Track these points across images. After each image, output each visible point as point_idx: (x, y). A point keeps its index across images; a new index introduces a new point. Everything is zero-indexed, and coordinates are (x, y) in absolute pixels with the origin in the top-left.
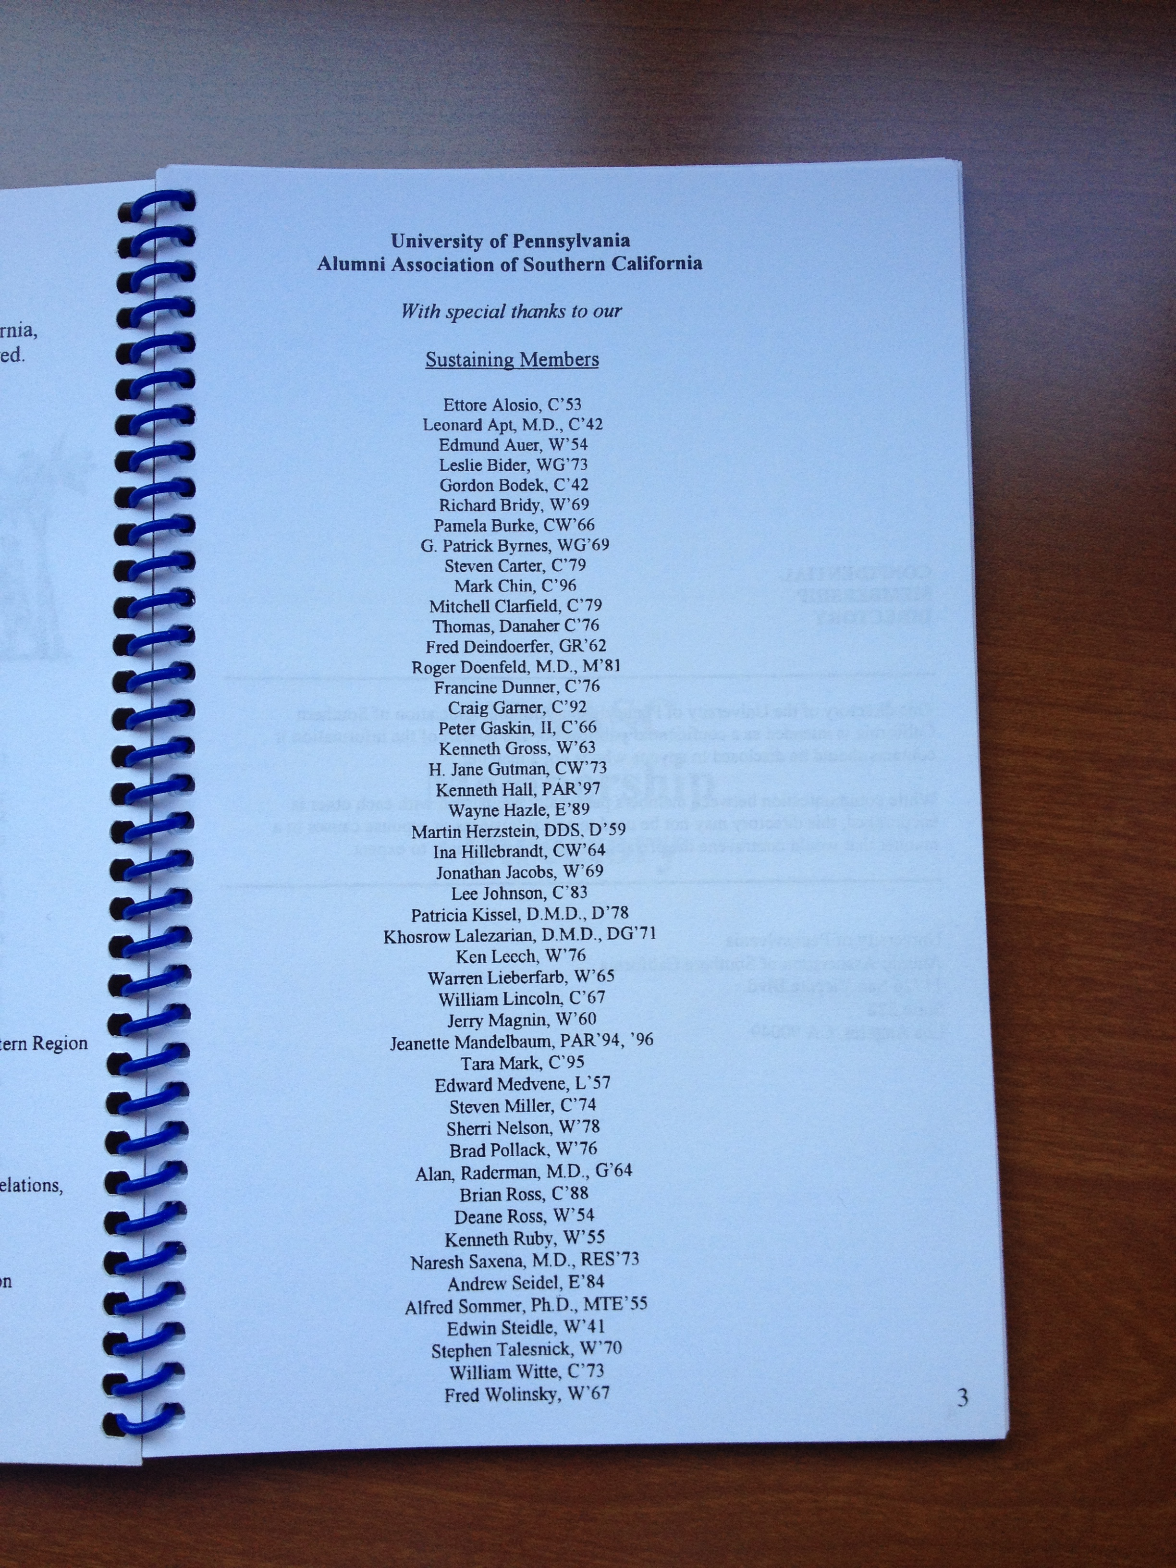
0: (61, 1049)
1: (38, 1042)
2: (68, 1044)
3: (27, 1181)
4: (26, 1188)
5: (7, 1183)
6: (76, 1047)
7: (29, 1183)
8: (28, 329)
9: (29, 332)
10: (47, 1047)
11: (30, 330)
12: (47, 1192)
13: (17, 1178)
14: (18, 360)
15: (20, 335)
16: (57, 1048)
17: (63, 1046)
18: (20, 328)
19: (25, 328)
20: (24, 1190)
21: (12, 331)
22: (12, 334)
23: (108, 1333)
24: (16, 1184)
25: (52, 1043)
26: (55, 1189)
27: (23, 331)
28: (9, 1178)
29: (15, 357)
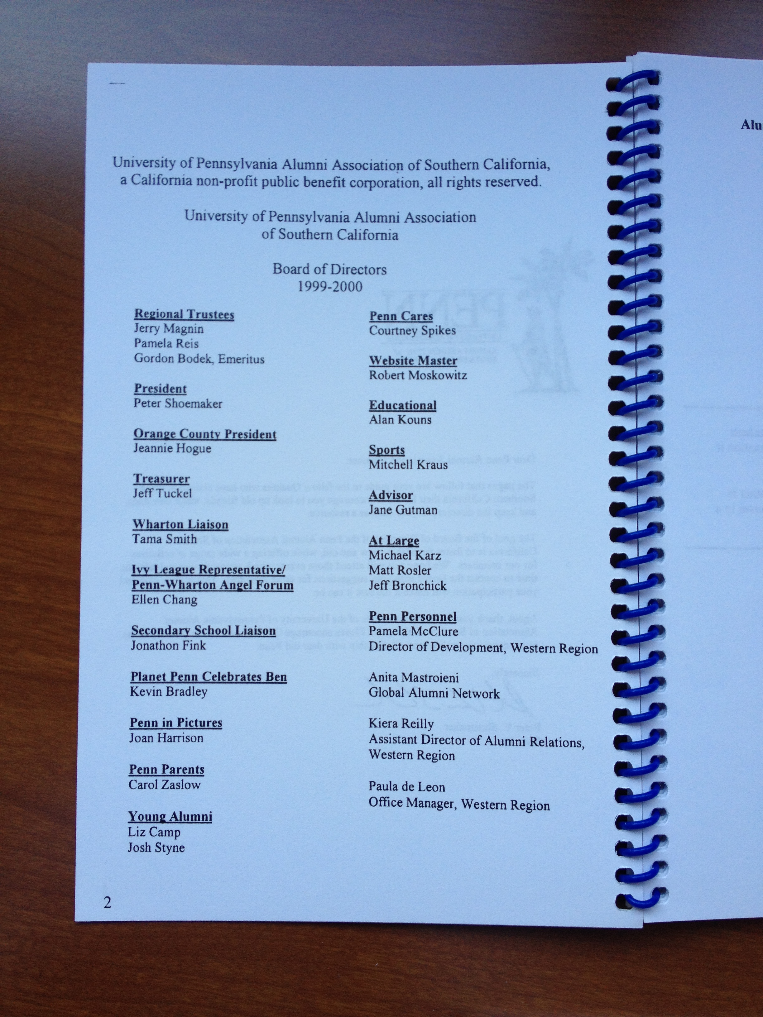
0: (579, 653)
1: (563, 648)
2: (584, 650)
3: (559, 740)
4: (559, 744)
5: (545, 741)
6: (590, 652)
7: (561, 741)
8: (543, 163)
9: (544, 166)
10: (570, 651)
11: (545, 165)
12: (573, 747)
13: (552, 738)
14: (537, 185)
15: (538, 168)
16: (576, 652)
17: (581, 651)
18: (537, 163)
19: (541, 163)
20: (557, 746)
21: (531, 164)
22: (532, 167)
23: (619, 841)
24: (551, 742)
25: (573, 649)
26: (579, 746)
27: (540, 165)
28: (546, 738)
29: (534, 183)
